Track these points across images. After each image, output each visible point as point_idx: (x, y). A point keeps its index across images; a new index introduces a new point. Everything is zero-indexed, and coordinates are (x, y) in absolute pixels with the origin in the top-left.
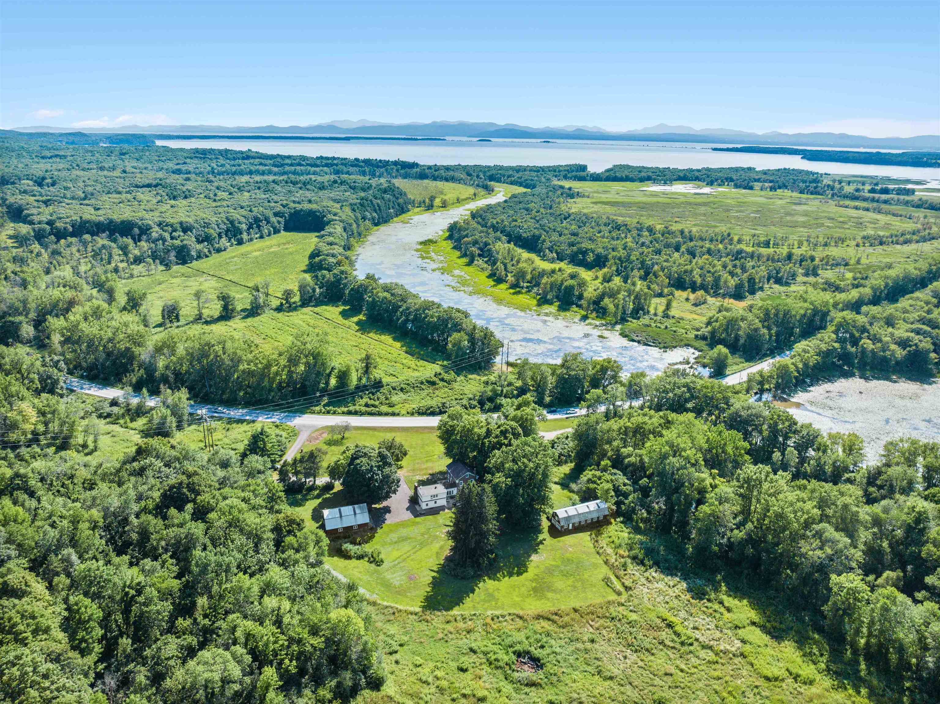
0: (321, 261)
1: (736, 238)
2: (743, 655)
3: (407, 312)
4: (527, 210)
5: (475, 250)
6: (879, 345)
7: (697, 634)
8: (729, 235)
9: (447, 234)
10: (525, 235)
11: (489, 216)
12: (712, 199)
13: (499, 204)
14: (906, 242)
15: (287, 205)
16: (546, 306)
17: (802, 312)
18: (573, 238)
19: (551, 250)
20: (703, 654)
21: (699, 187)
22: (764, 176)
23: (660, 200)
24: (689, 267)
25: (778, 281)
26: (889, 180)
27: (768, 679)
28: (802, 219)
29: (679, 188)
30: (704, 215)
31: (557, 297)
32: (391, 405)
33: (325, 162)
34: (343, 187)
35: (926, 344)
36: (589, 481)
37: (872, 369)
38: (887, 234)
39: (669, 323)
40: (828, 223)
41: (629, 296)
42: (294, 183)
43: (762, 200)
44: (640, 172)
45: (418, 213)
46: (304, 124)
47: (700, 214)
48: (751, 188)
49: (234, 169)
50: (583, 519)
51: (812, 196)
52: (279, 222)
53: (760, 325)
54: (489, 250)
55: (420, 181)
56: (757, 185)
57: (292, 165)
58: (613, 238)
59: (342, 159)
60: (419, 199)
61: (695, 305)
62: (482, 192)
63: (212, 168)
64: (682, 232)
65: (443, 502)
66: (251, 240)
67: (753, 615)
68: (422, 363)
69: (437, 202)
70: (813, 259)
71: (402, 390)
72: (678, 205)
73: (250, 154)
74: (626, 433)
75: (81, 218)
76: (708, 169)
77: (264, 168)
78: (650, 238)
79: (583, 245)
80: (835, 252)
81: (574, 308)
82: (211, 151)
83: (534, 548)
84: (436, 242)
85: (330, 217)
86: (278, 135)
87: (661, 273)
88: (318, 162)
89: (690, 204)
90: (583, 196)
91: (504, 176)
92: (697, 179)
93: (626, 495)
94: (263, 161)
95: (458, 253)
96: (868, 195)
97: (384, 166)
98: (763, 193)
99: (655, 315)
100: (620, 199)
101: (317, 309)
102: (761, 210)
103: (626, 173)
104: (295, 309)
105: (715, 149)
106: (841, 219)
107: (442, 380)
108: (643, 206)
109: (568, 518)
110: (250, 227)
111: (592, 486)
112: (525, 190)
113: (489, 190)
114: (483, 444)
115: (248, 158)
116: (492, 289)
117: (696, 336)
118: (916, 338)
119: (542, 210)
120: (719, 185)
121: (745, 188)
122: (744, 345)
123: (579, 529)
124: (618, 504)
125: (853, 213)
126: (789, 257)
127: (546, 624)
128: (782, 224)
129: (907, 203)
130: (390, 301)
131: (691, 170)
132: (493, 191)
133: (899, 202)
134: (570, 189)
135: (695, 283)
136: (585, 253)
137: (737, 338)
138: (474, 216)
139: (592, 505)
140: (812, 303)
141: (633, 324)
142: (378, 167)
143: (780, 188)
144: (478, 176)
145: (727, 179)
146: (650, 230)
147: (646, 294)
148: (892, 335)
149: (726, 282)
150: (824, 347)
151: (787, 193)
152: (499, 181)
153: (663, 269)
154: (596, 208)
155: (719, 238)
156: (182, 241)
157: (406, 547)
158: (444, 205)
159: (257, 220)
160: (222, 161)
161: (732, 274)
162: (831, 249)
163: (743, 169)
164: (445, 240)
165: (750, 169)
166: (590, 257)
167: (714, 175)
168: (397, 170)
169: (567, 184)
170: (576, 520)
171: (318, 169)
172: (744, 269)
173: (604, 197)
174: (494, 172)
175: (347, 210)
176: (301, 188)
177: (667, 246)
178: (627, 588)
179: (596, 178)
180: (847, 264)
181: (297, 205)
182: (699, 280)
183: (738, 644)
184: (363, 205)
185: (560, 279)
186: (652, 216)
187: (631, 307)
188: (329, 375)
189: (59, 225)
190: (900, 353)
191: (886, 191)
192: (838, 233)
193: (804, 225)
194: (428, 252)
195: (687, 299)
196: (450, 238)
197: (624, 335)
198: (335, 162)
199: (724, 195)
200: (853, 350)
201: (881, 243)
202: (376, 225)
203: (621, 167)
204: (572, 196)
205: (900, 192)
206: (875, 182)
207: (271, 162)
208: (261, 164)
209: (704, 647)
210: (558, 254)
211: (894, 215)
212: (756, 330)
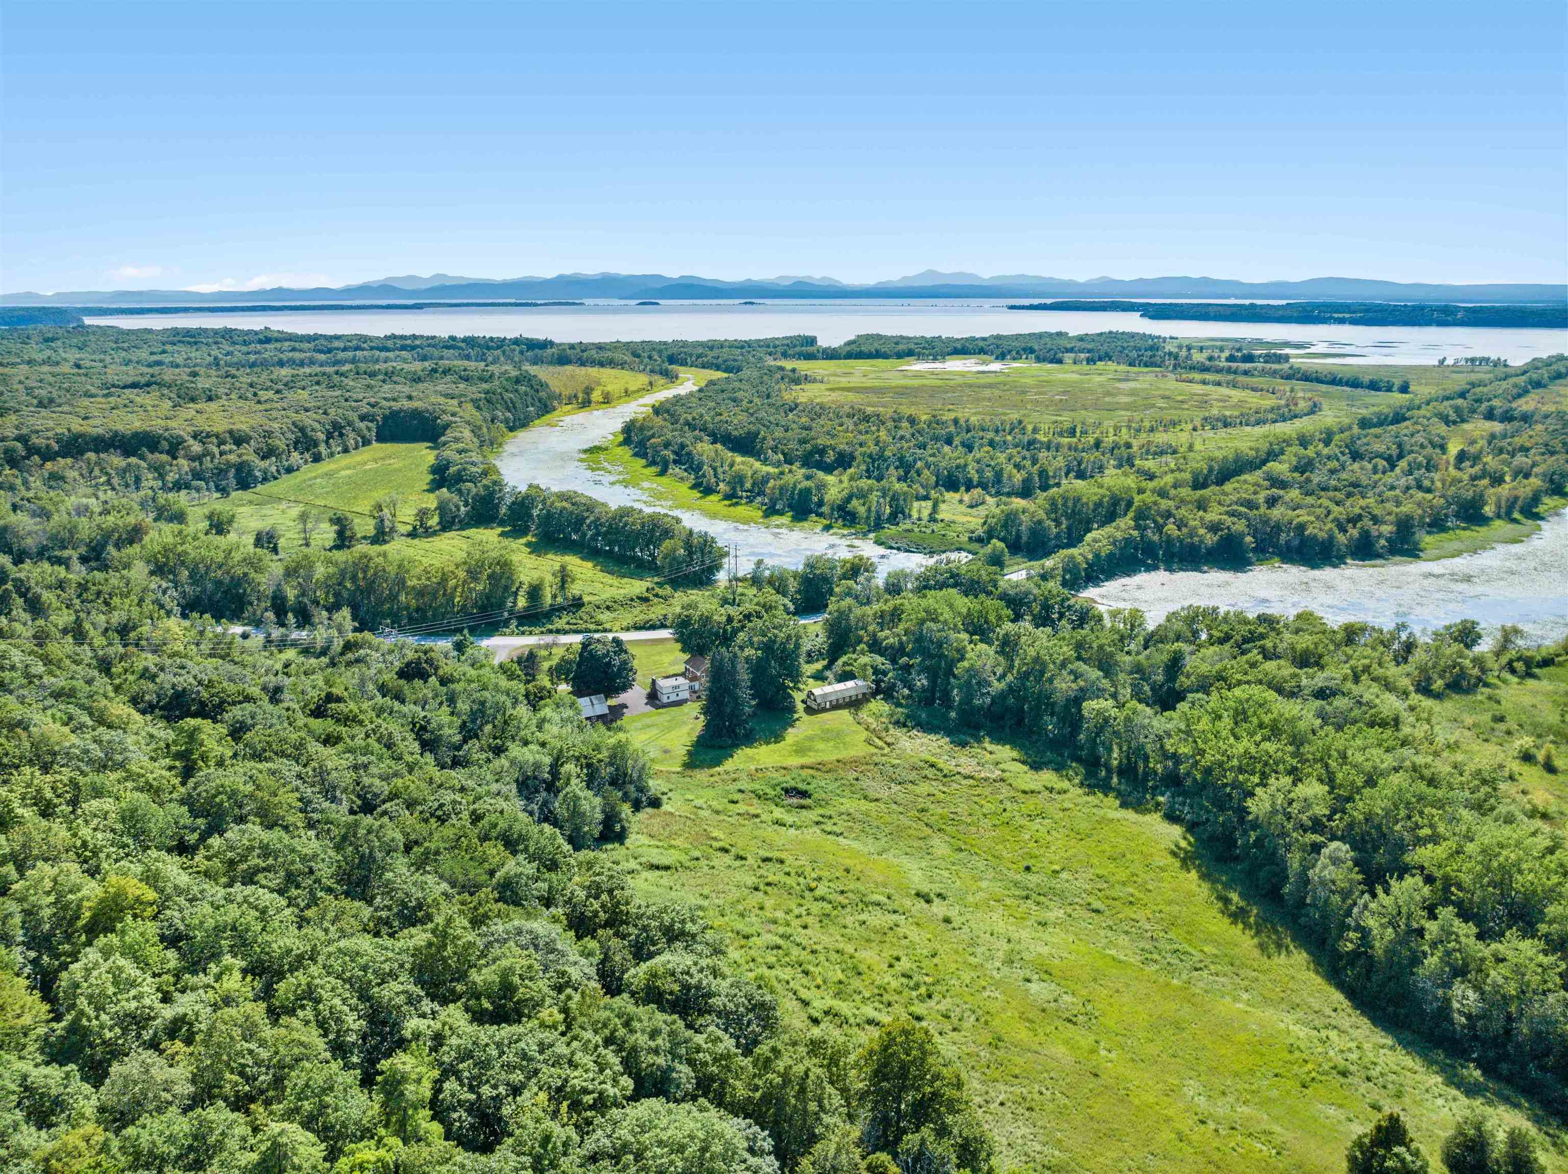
0: (459, 471)
1: (1030, 428)
2: (1002, 780)
3: (597, 523)
4: (734, 400)
5: (669, 454)
6: (1185, 530)
7: (959, 769)
8: (1020, 422)
9: (621, 438)
10: (735, 433)
11: (680, 410)
12: (1002, 379)
13: (691, 394)
14: (1258, 423)
15: (377, 403)
16: (775, 517)
17: (1095, 498)
18: (804, 433)
19: (775, 450)
20: (964, 782)
21: (984, 363)
22: (1079, 344)
23: (925, 382)
24: (962, 461)
25: (1081, 475)
26: (1260, 343)
27: (1025, 792)
28: (1125, 399)
29: (955, 365)
30: (990, 399)
31: (790, 506)
32: (598, 623)
33: (399, 343)
34: (449, 378)
35: (1240, 526)
36: (845, 664)
37: (1181, 561)
38: (1236, 413)
39: (936, 527)
40: (1161, 403)
41: (884, 497)
42: (372, 375)
43: (1075, 377)
44: (897, 343)
45: (568, 413)
46: (337, 284)
47: (984, 399)
48: (1060, 361)
49: (252, 358)
50: (840, 696)
51: (1146, 370)
52: (369, 429)
53: (1044, 517)
54: (689, 454)
55: (559, 369)
56: (1068, 357)
57: (345, 349)
58: (860, 433)
59: (428, 338)
60: (567, 392)
61: (971, 507)
62: (660, 380)
63: (216, 358)
64: (956, 422)
65: (685, 695)
66: (332, 455)
67: (1015, 754)
68: (626, 580)
69: (596, 396)
70: (1128, 446)
71: (608, 608)
72: (953, 389)
73: (269, 335)
74: (882, 617)
75: (69, 430)
76: (998, 337)
77: (303, 355)
78: (911, 431)
79: (819, 441)
80: (1161, 438)
81: (813, 517)
82: (202, 331)
83: (791, 723)
84: (606, 449)
85: (446, 418)
86: (298, 303)
87: (926, 472)
88: (390, 344)
89: (970, 386)
90: (814, 381)
91: (691, 355)
92: (982, 351)
93: (885, 674)
94: (297, 345)
95: (643, 462)
96: (1224, 364)
97: (498, 348)
98: (1076, 368)
99: (919, 519)
100: (869, 383)
101: (464, 533)
102: (1069, 390)
103: (876, 346)
104: (435, 533)
105: (1012, 307)
106: (1180, 398)
107: (657, 596)
108: (902, 392)
109: (825, 696)
110: (330, 435)
111: (848, 668)
112: (726, 375)
113: (672, 378)
114: (725, 631)
115: (268, 340)
116: (702, 502)
117: (970, 539)
118: (1229, 520)
119: (756, 400)
120: (1014, 359)
121: (1051, 362)
122: (1028, 543)
123: (836, 707)
124: (877, 682)
125: (1198, 388)
126: (1097, 445)
127: (811, 772)
128: (1097, 407)
129: (1274, 374)
130: (572, 513)
131: (973, 339)
132: (677, 377)
133: (1263, 372)
134: (794, 370)
135: (970, 480)
136: (822, 452)
137: (1018, 537)
138: (657, 410)
139: (850, 684)
140: (1109, 489)
141: (891, 530)
142: (488, 348)
143: (1100, 359)
144: (650, 357)
145: (1024, 349)
146: (912, 421)
147: (905, 493)
148: (1202, 518)
149: (1010, 477)
150: (1119, 535)
151: (1111, 366)
152: (684, 363)
153: (928, 466)
154: (834, 396)
155: (1008, 428)
156: (240, 456)
157: (654, 731)
158: (607, 400)
159: (336, 426)
160: (227, 347)
161: (1018, 466)
162: (1158, 435)
163: (1050, 335)
164: (620, 445)
165: (1060, 334)
166: (830, 457)
167: (1006, 345)
168: (521, 352)
169: (788, 365)
170: (833, 698)
171: (391, 355)
172: (1034, 461)
173: (844, 381)
174: (675, 350)
175: (469, 406)
176: (384, 381)
177: (936, 439)
178: (889, 745)
179: (831, 355)
180: (1175, 452)
181: (392, 403)
182: (976, 478)
183: (998, 773)
184: (489, 401)
185: (792, 481)
186: (917, 404)
187: (888, 511)
188: (516, 594)
189: (35, 440)
190: (1210, 539)
191: (1249, 358)
192: (1173, 414)
193: (1127, 407)
194: (599, 462)
195: (961, 501)
196: (627, 442)
197: (879, 543)
198: (418, 342)
199: (1020, 373)
200: (1156, 538)
201: (1226, 425)
202: (511, 429)
203: (868, 337)
204: (797, 382)
205: (1268, 358)
206: (1237, 345)
207: (311, 345)
208: (294, 349)
209: (965, 778)
210: (784, 454)
211: (1254, 389)
212: (1040, 522)
